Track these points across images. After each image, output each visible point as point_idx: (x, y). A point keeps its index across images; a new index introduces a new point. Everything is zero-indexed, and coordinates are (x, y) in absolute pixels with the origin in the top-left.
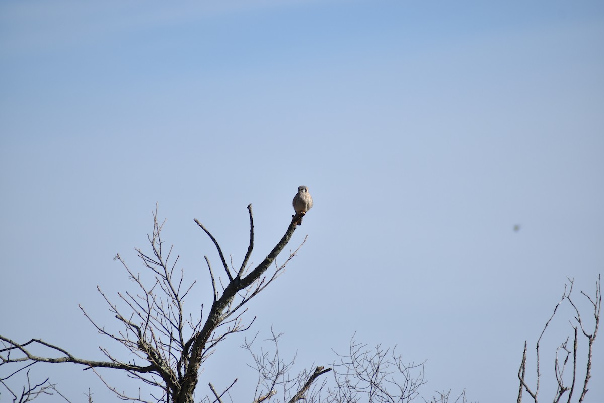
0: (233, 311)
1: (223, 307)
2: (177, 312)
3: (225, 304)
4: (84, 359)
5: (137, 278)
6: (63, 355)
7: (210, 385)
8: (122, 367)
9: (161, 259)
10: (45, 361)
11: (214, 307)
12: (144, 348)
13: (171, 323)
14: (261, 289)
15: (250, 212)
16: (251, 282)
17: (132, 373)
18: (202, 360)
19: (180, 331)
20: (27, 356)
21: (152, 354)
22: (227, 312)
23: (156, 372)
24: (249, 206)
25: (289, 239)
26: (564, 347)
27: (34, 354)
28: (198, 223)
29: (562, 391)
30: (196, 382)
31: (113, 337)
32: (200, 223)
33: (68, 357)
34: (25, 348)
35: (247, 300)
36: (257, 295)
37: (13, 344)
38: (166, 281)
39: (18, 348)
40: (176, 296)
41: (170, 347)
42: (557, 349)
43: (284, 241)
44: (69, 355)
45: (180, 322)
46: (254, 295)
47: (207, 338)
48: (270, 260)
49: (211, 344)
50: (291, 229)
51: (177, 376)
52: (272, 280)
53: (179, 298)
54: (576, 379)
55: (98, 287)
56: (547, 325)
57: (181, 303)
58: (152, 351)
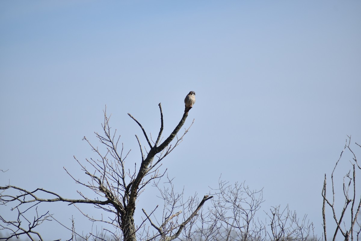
0: (154, 166)
1: (148, 164)
2: (121, 168)
3: (149, 162)
4: (68, 199)
5: (96, 150)
6: (56, 197)
7: (143, 210)
8: (91, 202)
9: (110, 138)
10: (46, 201)
11: (142, 164)
12: (103, 190)
13: (118, 175)
14: (169, 152)
15: (160, 107)
16: (163, 149)
17: (97, 205)
18: (137, 196)
19: (123, 179)
20: (35, 199)
21: (108, 194)
22: (150, 167)
23: (111, 204)
24: (159, 104)
25: (184, 122)
26: (348, 176)
28: (130, 116)
29: (348, 202)
30: (135, 209)
31: (84, 185)
32: (132, 115)
34: (33, 194)
35: (162, 159)
36: (167, 156)
37: (26, 192)
38: (113, 151)
39: (29, 194)
40: (120, 159)
41: (118, 189)
42: (344, 177)
43: (181, 124)
44: (60, 197)
45: (123, 174)
46: (165, 156)
47: (139, 182)
48: (173, 135)
49: (142, 186)
50: (185, 116)
51: (123, 206)
52: (175, 146)
53: (122, 160)
54: (355, 194)
55: (74, 156)
56: (337, 164)
57: (123, 163)
58: (108, 192)
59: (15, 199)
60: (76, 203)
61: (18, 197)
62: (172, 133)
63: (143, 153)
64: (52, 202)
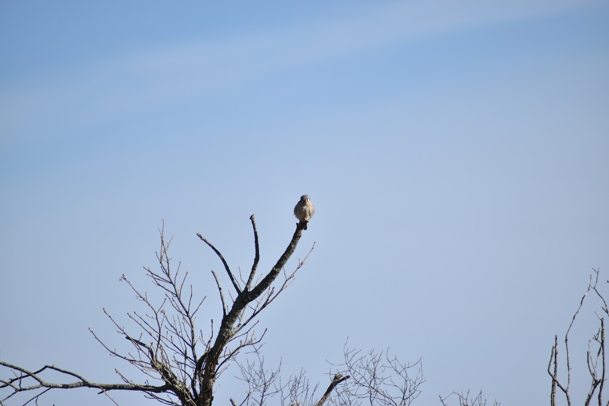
0: (245, 325)
1: (233, 321)
3: (235, 317)
4: (98, 383)
5: (144, 297)
6: (78, 380)
7: (231, 400)
8: (137, 388)
9: (171, 277)
10: (58, 387)
11: (224, 322)
12: (156, 367)
13: (184, 340)
14: (271, 300)
15: (253, 222)
16: (259, 294)
17: (149, 393)
18: (216, 376)
19: (193, 347)
20: (40, 383)
21: (165, 373)
22: (238, 326)
23: (171, 391)
24: (251, 217)
25: (295, 248)
26: (596, 339)
27: (46, 381)
28: (201, 237)
29: (596, 383)
30: (212, 399)
31: (125, 358)
32: (204, 237)
33: (82, 381)
34: (37, 375)
35: (258, 312)
36: (267, 306)
37: (24, 371)
38: (176, 299)
39: (30, 377)
40: (187, 313)
41: (185, 365)
42: (590, 341)
43: (289, 250)
44: (83, 380)
45: (193, 338)
46: (264, 306)
47: (219, 353)
48: (277, 270)
49: (223, 359)
50: (296, 236)
51: (192, 394)
52: (281, 290)
53: (190, 314)
55: (104, 309)
56: (574, 318)
57: (193, 320)
58: (165, 369)
59: (7, 385)
60: (112, 390)
61: (12, 381)
62: (273, 266)
63: (225, 303)
64: (70, 389)
